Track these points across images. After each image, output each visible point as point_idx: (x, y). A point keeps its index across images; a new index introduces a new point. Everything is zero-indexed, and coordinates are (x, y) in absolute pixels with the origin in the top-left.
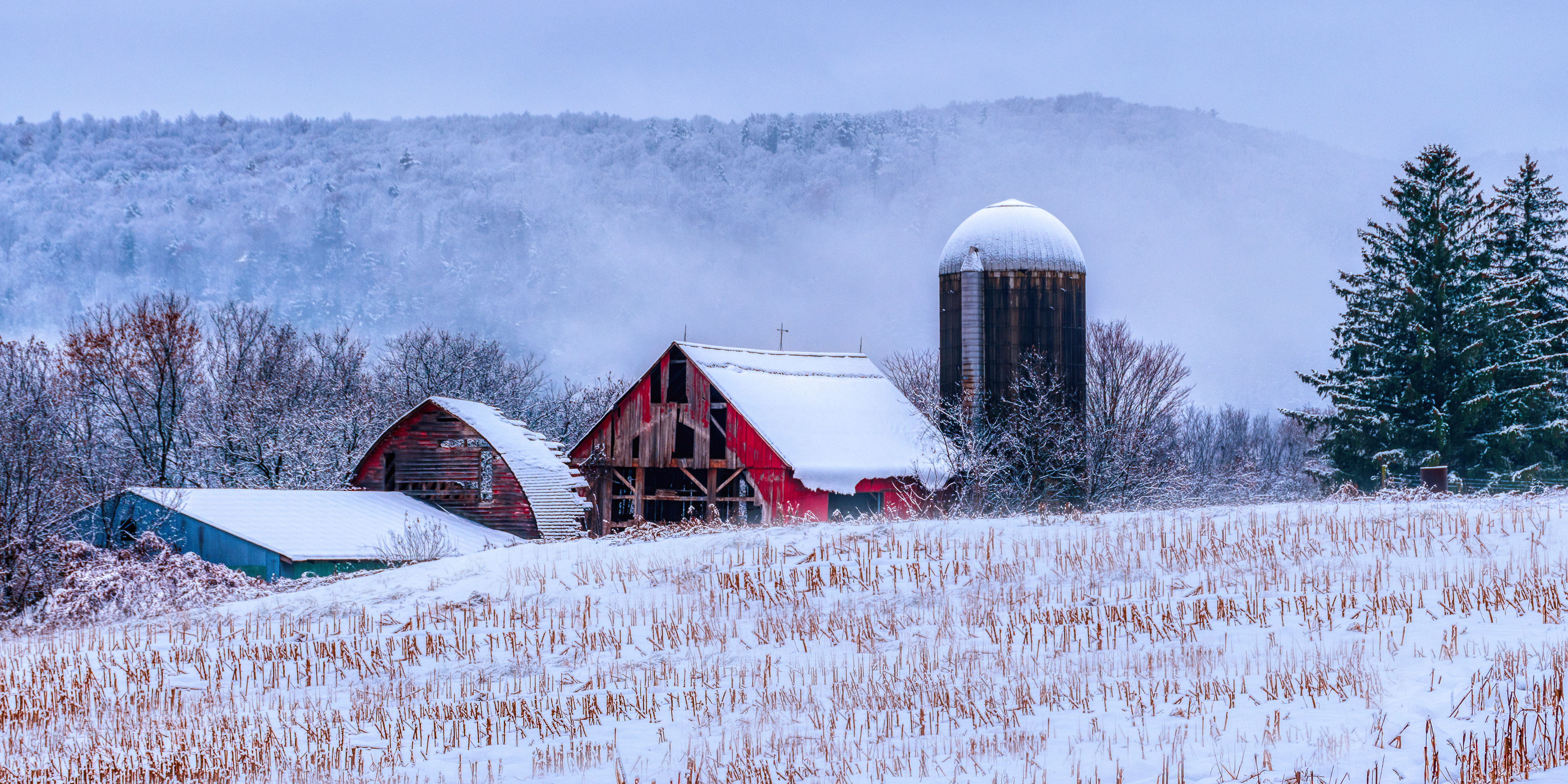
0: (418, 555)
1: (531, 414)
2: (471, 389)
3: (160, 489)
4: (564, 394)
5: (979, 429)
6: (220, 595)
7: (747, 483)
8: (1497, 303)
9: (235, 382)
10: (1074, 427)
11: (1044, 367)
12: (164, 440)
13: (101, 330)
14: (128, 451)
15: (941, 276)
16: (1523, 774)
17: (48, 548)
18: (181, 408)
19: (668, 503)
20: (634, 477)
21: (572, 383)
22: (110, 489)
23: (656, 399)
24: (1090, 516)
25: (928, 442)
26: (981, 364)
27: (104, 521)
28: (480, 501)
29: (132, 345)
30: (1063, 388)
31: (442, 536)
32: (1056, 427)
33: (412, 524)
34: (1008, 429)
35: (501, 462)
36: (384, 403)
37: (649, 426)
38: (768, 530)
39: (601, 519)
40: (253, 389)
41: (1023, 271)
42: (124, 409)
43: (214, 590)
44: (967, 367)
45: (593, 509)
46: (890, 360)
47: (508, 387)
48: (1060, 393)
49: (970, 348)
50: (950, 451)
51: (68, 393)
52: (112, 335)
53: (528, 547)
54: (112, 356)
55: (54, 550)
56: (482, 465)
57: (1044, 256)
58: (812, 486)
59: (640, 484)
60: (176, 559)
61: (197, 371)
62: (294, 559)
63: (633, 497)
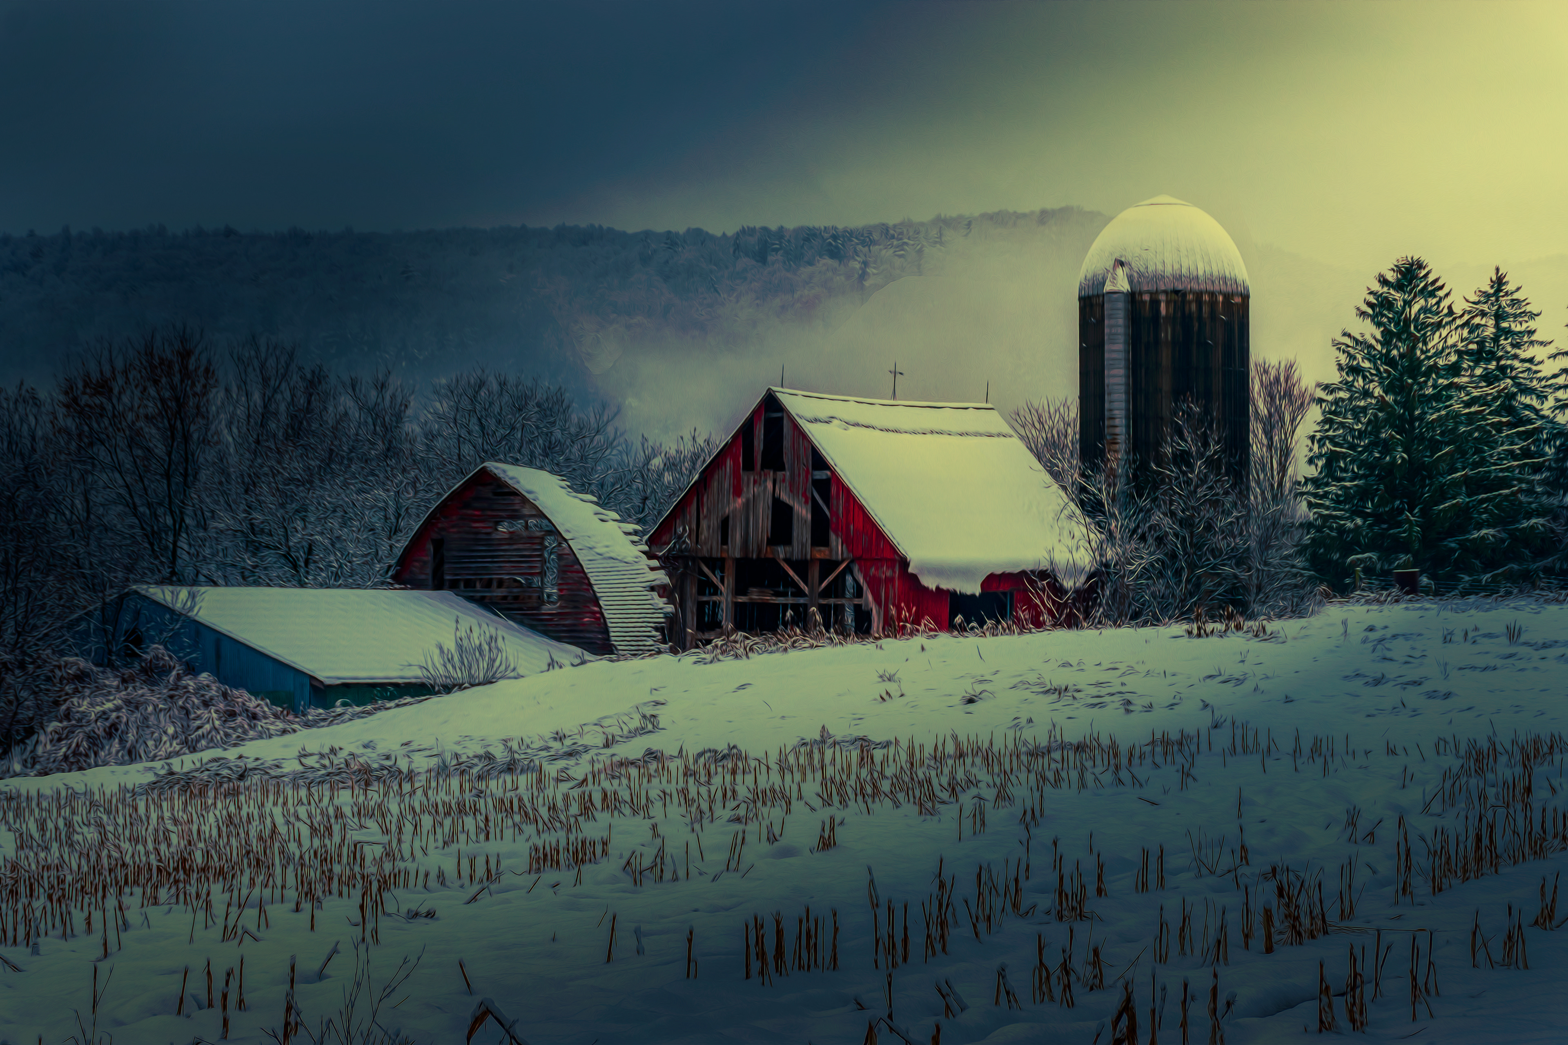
0: (471, 676)
1: (602, 485)
2: (532, 452)
3: (170, 588)
4: (641, 457)
5: (1124, 507)
6: (240, 730)
7: (854, 579)
8: (1467, 411)
9: (258, 442)
10: (1236, 504)
11: (1201, 421)
12: (175, 521)
13: (101, 372)
14: (132, 536)
15: (1081, 299)
16: (1493, 869)
17: (39, 667)
18: (195, 477)
19: (764, 606)
20: (722, 571)
21: (651, 443)
22: (112, 587)
23: (749, 466)
24: (1253, 624)
25: (1065, 523)
26: (1127, 418)
27: (105, 631)
28: (543, 603)
29: (137, 393)
30: (1223, 451)
31: (499, 650)
32: (1215, 503)
33: (463, 634)
34: (1159, 507)
35: (567, 551)
36: (430, 471)
37: (740, 501)
38: (879, 642)
39: (685, 626)
40: (279, 452)
41: (1176, 292)
42: (128, 479)
43: (233, 725)
44: (1111, 423)
45: (675, 614)
46: (1022, 413)
47: (575, 449)
48: (1219, 457)
49: (1115, 397)
50: (1092, 536)
51: (63, 457)
52: (114, 379)
53: (599, 666)
54: (114, 407)
55: (46, 670)
56: (546, 555)
57: (1201, 273)
58: (930, 582)
59: (730, 580)
60: (189, 682)
61: (213, 427)
62: (328, 682)
63: (723, 599)
